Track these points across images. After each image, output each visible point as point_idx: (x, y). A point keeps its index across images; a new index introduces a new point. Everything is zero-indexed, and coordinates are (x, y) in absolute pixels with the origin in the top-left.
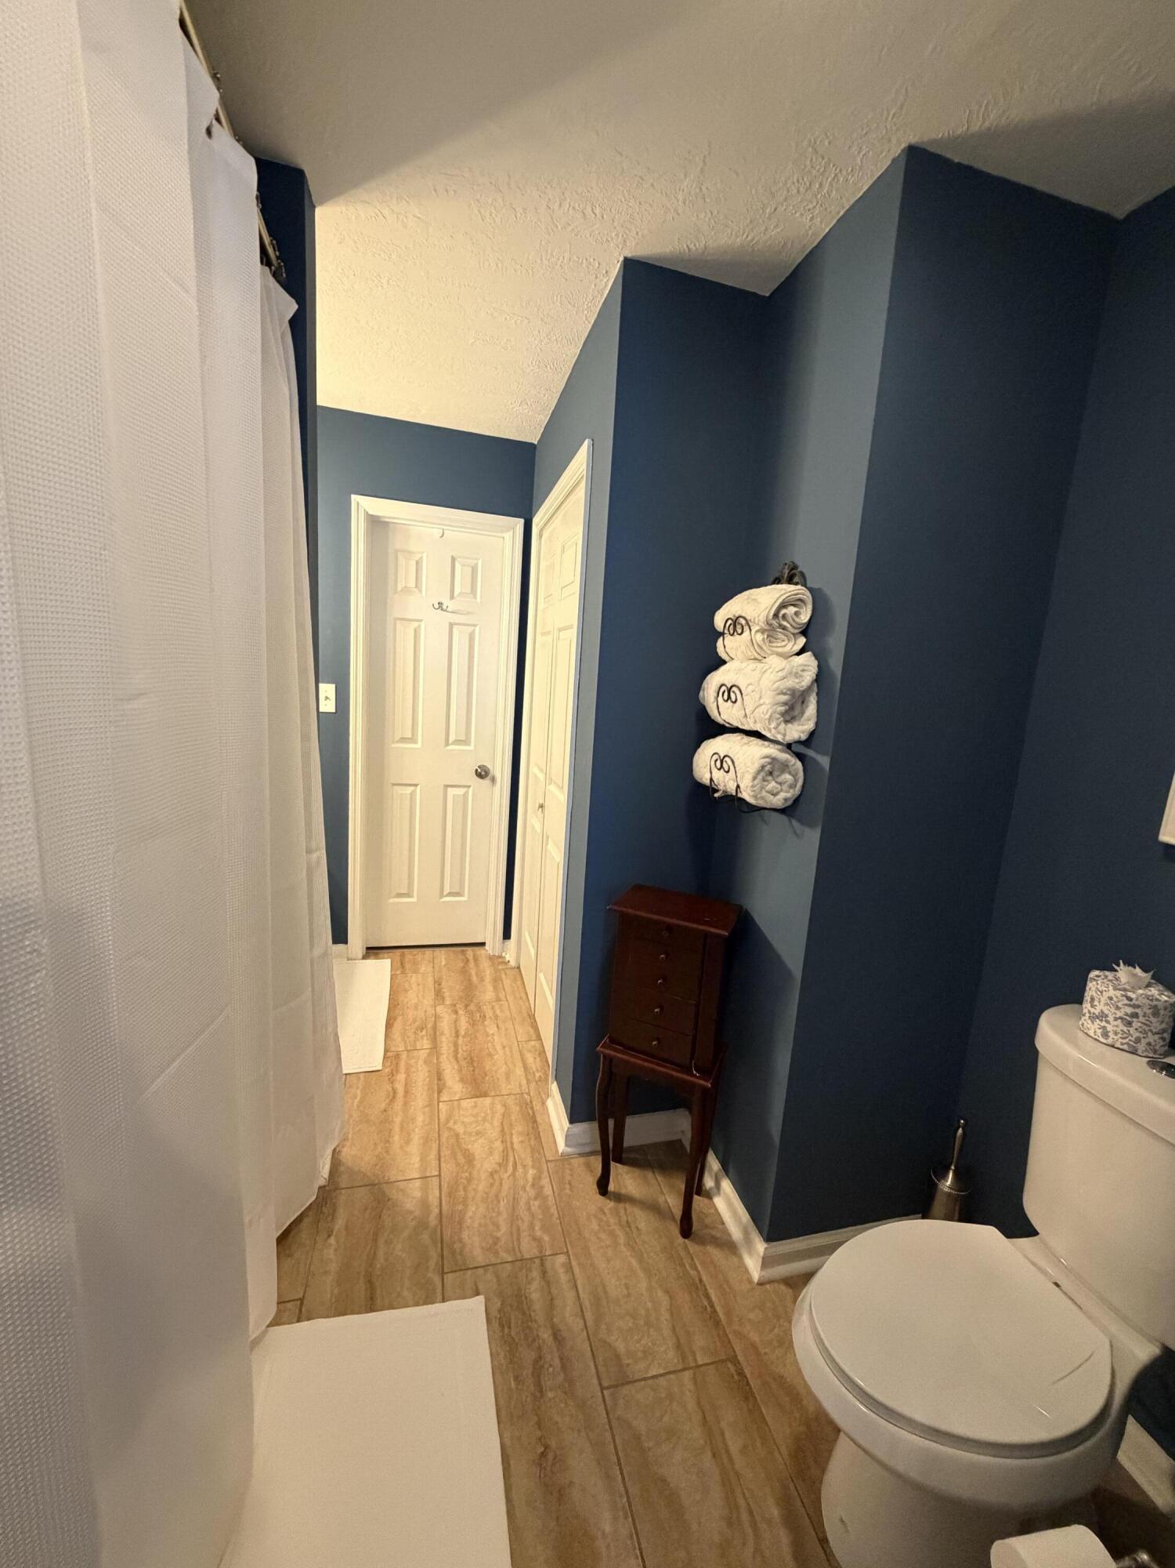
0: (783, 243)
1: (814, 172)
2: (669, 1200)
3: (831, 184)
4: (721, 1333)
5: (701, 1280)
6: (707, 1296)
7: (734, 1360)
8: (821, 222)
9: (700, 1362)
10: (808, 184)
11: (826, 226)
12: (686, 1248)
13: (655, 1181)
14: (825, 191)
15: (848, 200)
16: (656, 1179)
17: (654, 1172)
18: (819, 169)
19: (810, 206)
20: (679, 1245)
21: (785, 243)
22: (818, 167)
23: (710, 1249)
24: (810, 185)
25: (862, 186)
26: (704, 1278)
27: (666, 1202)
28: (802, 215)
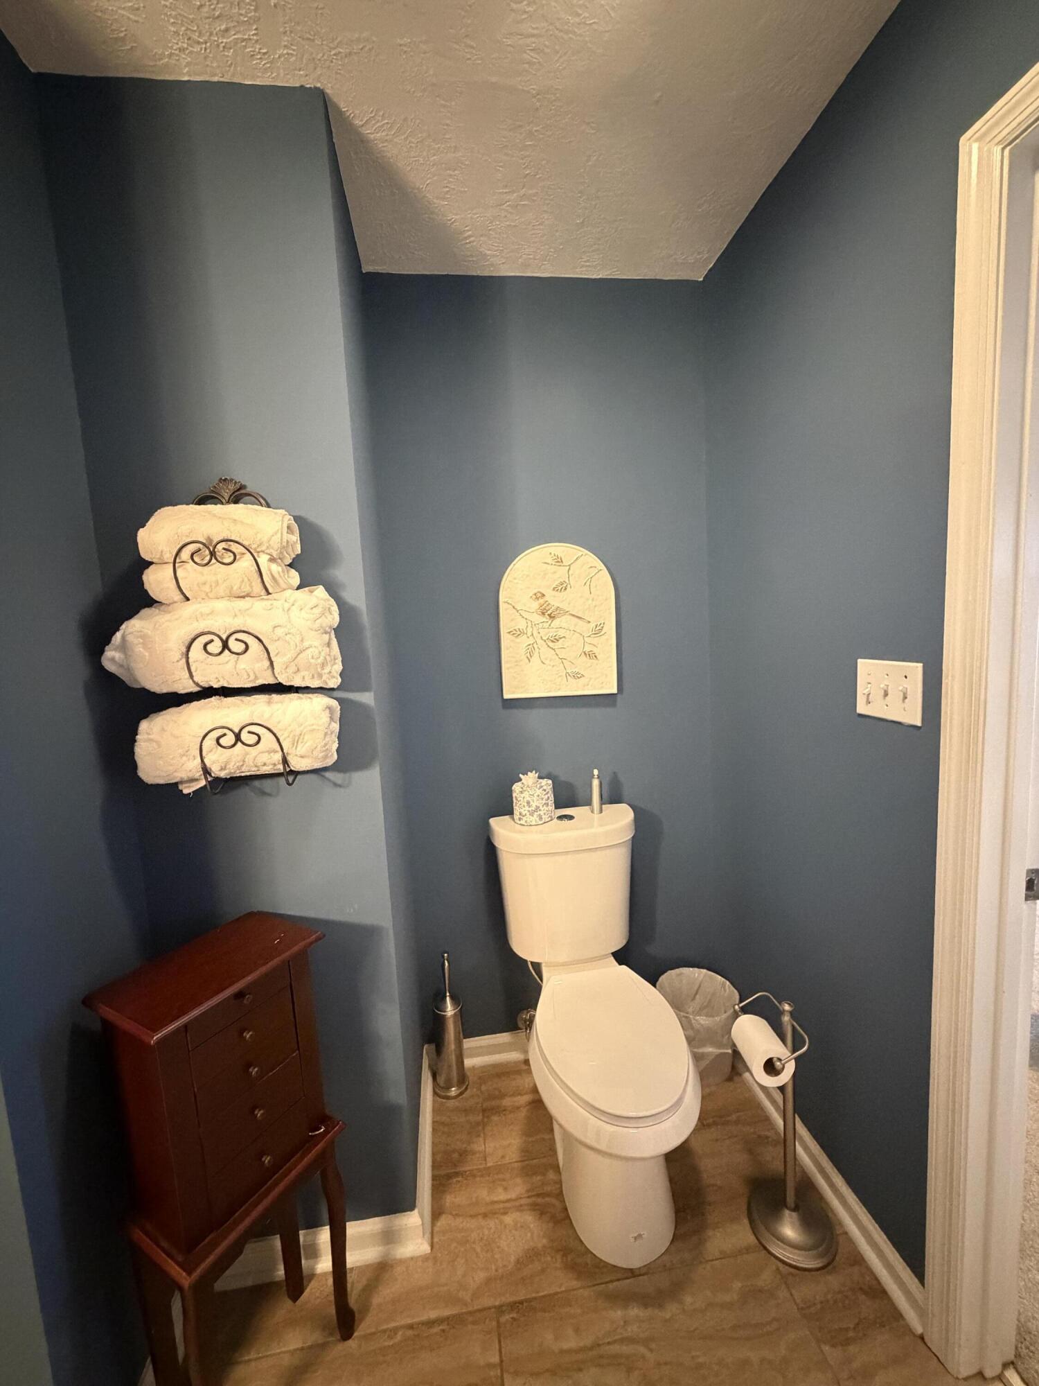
0: (122, 35)
1: (236, 10)
2: (292, 1347)
3: (236, 41)
4: (471, 1319)
5: (411, 1327)
6: (430, 1323)
7: (500, 1310)
8: (188, 64)
9: (496, 1359)
10: (217, 13)
11: (189, 74)
12: (367, 1337)
13: (253, 1364)
14: (225, 40)
15: (233, 75)
16: (250, 1361)
17: (240, 1363)
18: (241, 15)
19: (195, 36)
20: (360, 1346)
21: (123, 39)
22: (243, 12)
23: (376, 1300)
24: (218, 17)
25: (258, 77)
26: (409, 1321)
27: (292, 1352)
28: (177, 33)
